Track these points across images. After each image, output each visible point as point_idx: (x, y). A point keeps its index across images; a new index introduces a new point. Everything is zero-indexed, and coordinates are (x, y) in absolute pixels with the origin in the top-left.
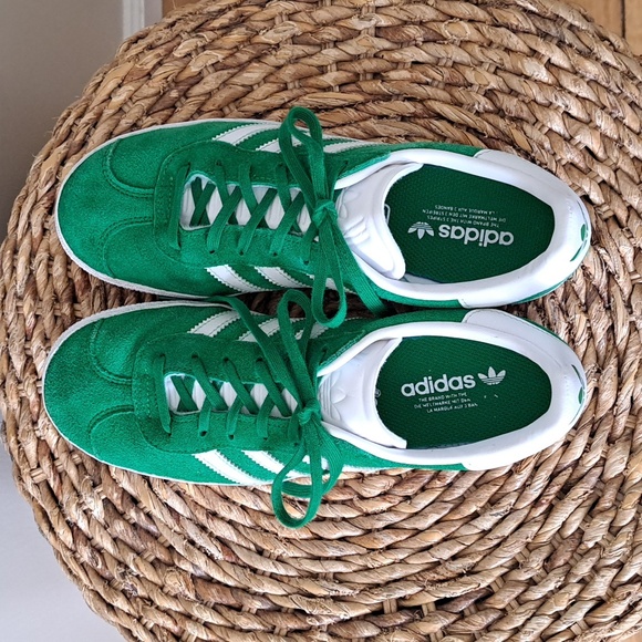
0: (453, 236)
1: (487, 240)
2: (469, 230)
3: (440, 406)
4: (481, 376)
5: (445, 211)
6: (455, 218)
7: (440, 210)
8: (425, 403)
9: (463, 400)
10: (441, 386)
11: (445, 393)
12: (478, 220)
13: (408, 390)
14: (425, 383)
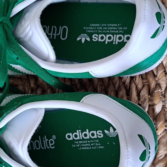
0: (100, 40)
1: (118, 40)
2: (108, 36)
3: (85, 147)
4: (106, 132)
5: (95, 27)
6: (100, 30)
7: (93, 27)
8: (77, 144)
9: (97, 144)
10: (86, 135)
11: (87, 140)
12: (112, 30)
13: (69, 137)
14: (77, 134)
